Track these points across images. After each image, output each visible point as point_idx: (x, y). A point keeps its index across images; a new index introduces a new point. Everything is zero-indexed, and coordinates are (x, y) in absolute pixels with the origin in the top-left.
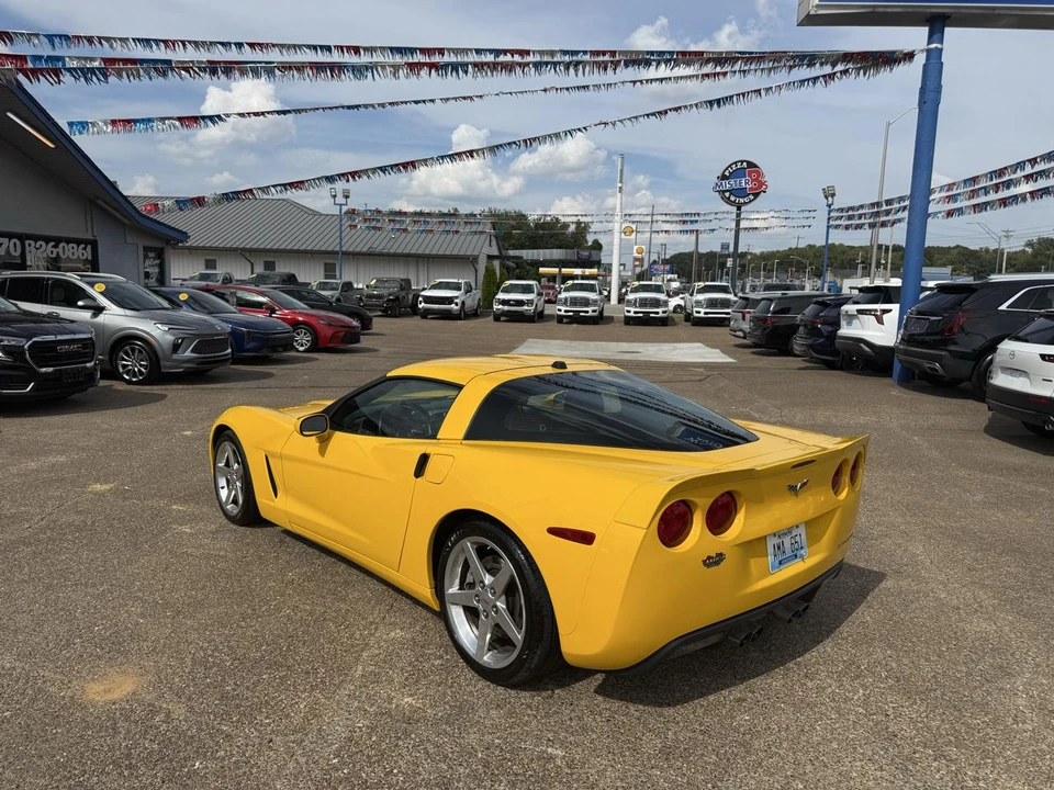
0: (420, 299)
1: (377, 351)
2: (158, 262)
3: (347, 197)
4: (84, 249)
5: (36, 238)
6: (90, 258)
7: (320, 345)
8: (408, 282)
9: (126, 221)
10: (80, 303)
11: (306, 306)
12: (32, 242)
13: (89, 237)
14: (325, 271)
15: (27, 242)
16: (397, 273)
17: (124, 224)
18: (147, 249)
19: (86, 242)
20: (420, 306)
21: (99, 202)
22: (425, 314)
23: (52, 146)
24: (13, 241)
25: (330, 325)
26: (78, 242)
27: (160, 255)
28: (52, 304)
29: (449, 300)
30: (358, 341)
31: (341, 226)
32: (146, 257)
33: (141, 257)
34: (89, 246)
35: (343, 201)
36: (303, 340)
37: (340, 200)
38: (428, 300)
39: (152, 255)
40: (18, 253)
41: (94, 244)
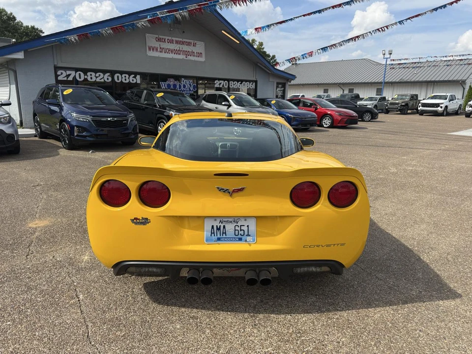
0: (420, 105)
1: (366, 128)
2: (283, 89)
3: (391, 54)
4: (252, 84)
5: (234, 80)
6: (254, 88)
7: (334, 125)
8: (417, 96)
9: (269, 72)
10: (223, 103)
11: (335, 106)
12: (232, 82)
13: (255, 79)
14: (377, 92)
15: (230, 82)
16: (410, 92)
17: (269, 73)
18: (278, 84)
19: (253, 81)
20: (419, 109)
21: (258, 64)
22: (422, 113)
23: (238, 42)
24: (226, 81)
25: (340, 115)
26: (250, 81)
27: (284, 85)
28: (217, 104)
29: (437, 105)
30: (356, 123)
31: (386, 69)
32: (277, 87)
33: (275, 87)
34: (254, 83)
35: (388, 56)
36: (327, 122)
37: (387, 56)
38: (424, 105)
39: (280, 86)
40: (227, 87)
41: (256, 82)
